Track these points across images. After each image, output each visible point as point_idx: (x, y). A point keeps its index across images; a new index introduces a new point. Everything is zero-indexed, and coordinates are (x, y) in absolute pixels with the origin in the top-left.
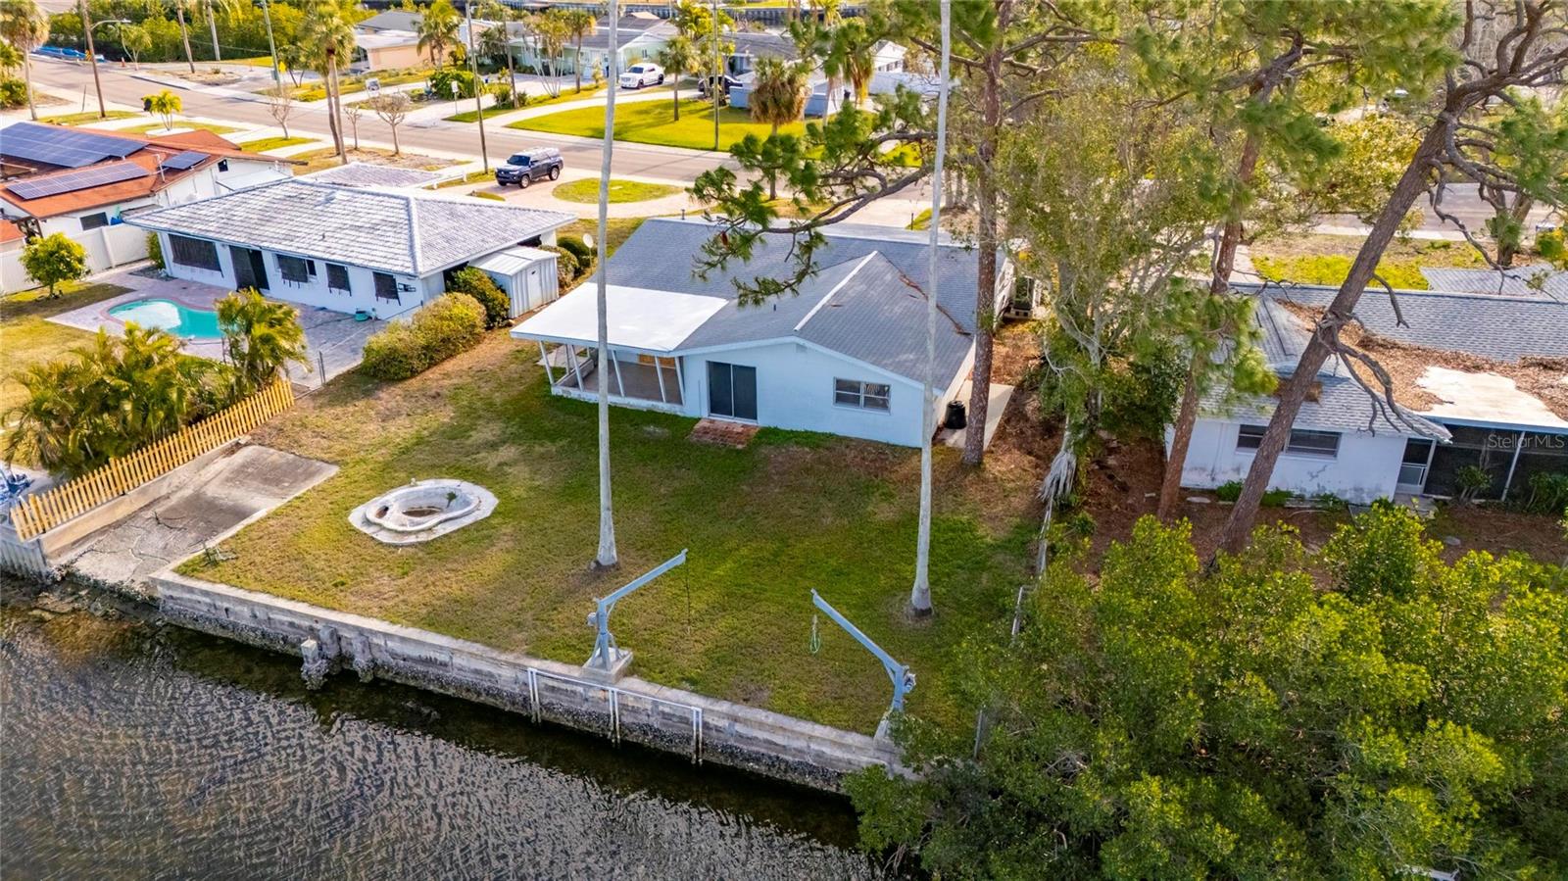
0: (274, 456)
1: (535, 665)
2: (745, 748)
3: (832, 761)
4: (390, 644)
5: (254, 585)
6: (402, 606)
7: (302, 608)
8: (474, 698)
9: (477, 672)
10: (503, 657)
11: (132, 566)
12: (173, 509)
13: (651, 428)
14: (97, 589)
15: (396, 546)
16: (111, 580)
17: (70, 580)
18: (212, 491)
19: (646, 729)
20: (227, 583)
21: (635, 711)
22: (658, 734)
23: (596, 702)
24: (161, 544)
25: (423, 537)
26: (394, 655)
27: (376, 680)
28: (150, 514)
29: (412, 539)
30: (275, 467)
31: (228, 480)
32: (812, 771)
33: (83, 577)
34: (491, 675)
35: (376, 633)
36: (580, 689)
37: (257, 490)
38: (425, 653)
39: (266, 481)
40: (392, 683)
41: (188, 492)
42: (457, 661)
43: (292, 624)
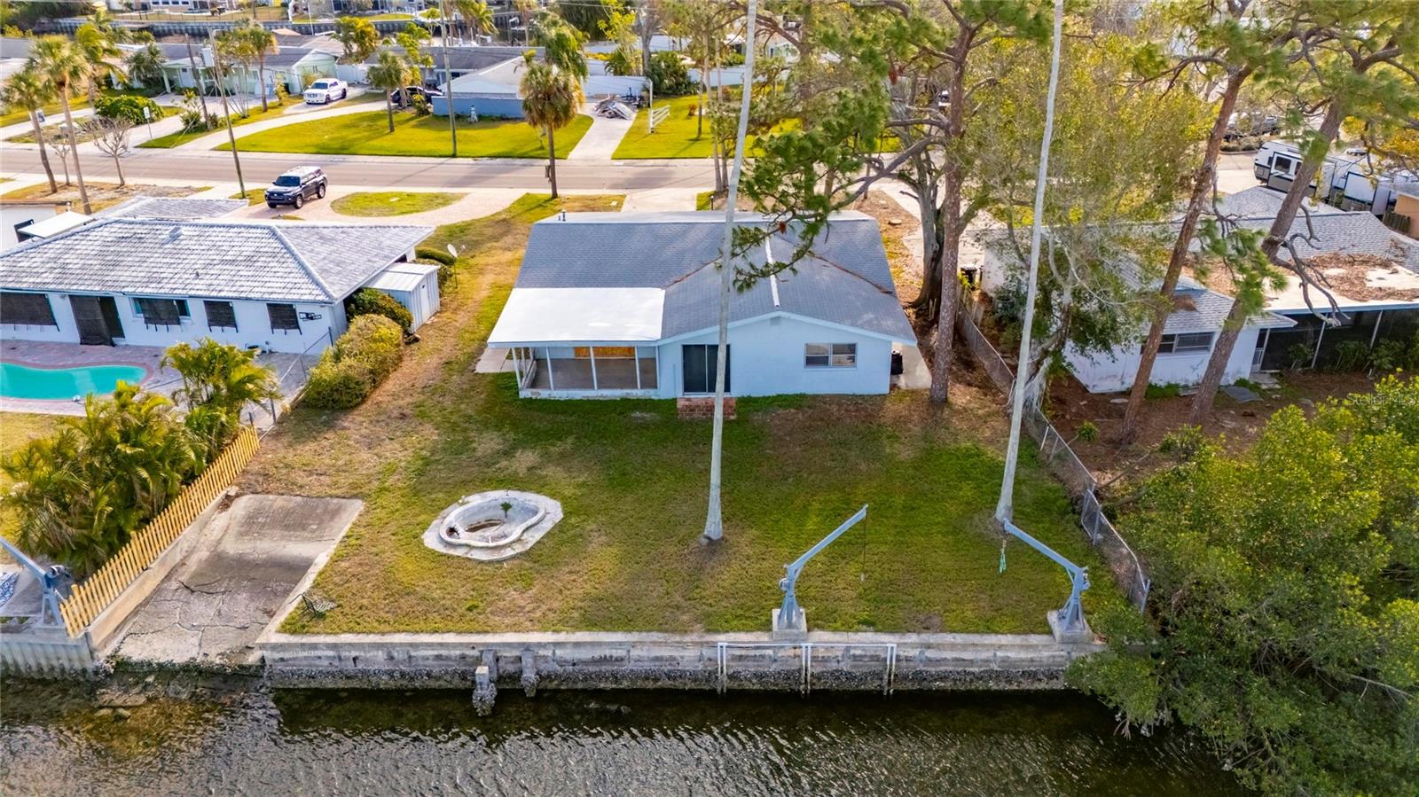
0: (278, 502)
1: (722, 639)
2: (933, 670)
3: (1014, 663)
4: (558, 652)
5: (383, 627)
6: (551, 615)
7: (451, 638)
8: (650, 685)
9: (657, 659)
10: (687, 639)
11: (195, 641)
12: (196, 575)
13: (638, 414)
14: (166, 672)
15: (500, 562)
16: (180, 658)
17: (125, 671)
18: (232, 547)
19: (837, 675)
20: (351, 631)
21: (825, 660)
22: (850, 676)
23: (785, 660)
24: (212, 612)
25: (519, 549)
26: (562, 663)
27: (540, 692)
28: (174, 585)
29: (509, 552)
30: (288, 513)
31: (242, 534)
32: (997, 676)
33: (141, 664)
34: (672, 658)
35: (540, 645)
36: (770, 652)
37: (283, 538)
38: (598, 653)
39: (287, 527)
40: (557, 691)
41: (204, 554)
42: (635, 653)
43: (438, 657)
